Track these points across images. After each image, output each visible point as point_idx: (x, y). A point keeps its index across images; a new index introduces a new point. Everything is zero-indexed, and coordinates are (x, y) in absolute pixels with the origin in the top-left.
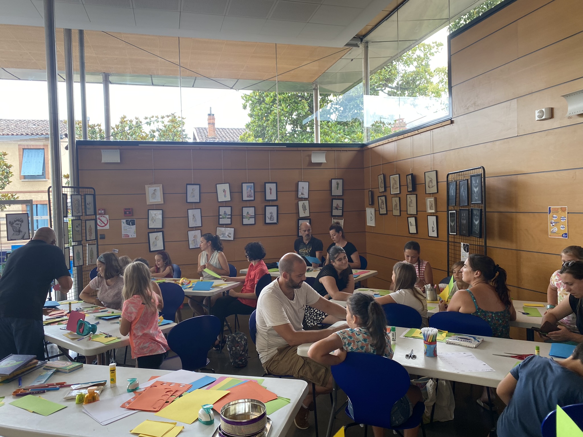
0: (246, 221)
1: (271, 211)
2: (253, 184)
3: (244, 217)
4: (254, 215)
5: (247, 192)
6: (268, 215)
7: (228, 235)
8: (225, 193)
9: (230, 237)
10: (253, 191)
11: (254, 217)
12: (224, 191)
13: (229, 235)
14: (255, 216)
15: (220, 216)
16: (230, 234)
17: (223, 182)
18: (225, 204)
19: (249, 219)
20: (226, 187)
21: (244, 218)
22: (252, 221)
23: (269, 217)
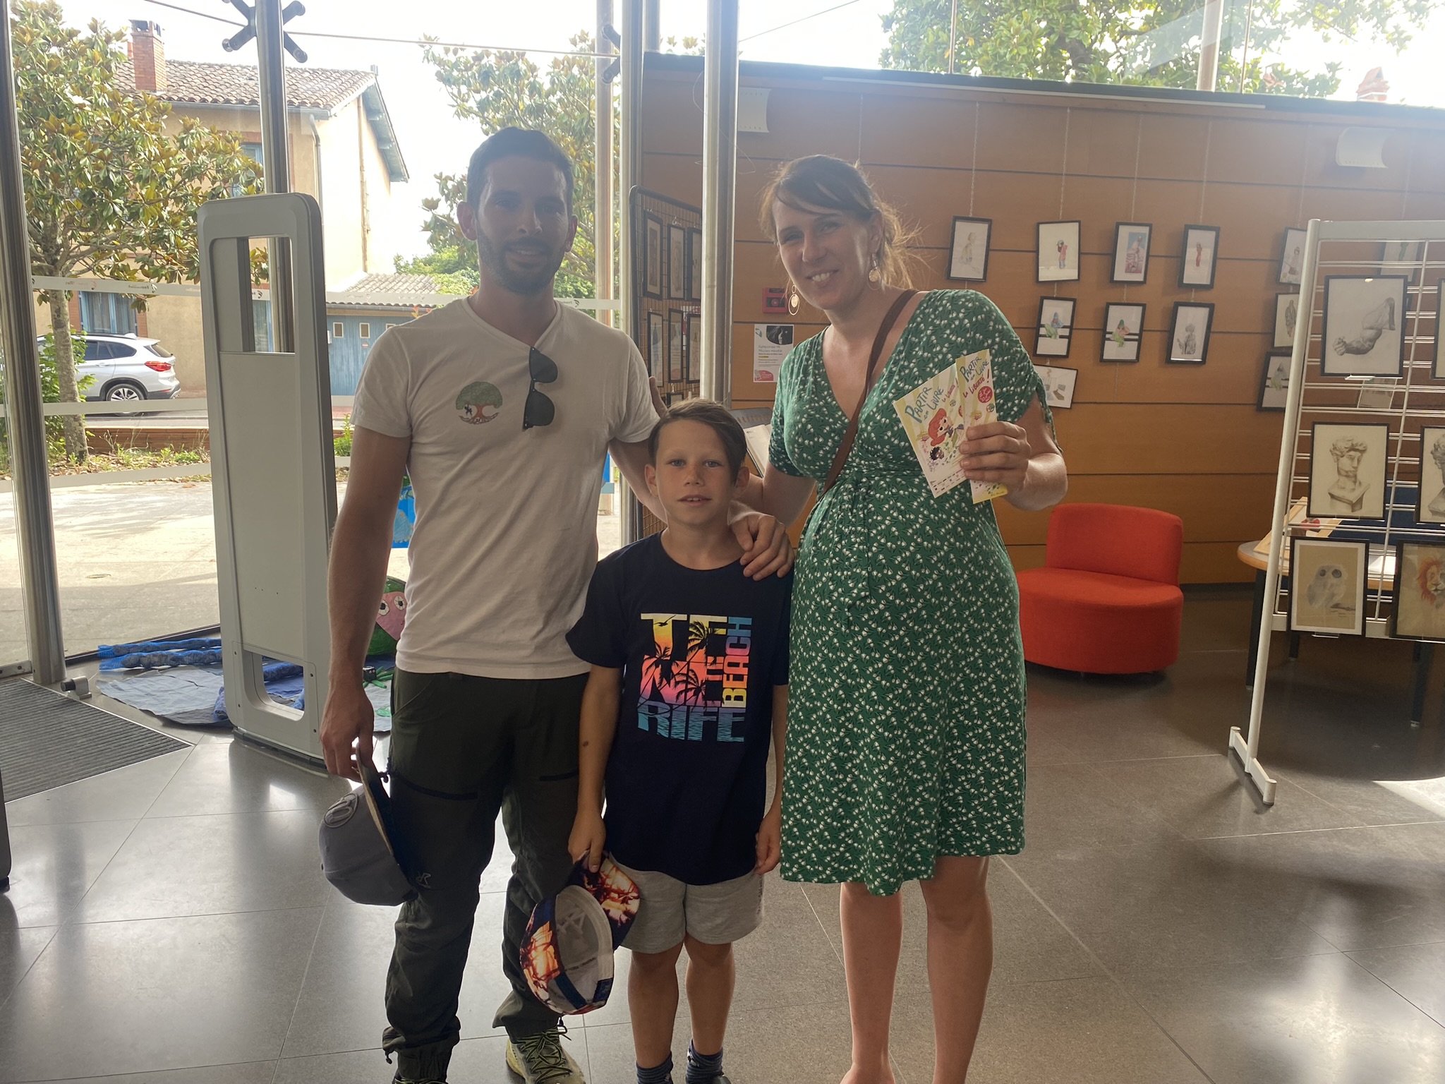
0: (1112, 350)
1: (1192, 320)
2: (1146, 230)
3: (1107, 336)
4: (1138, 332)
5: (1129, 255)
6: (1180, 334)
7: (1056, 392)
8: (1064, 254)
9: (1060, 397)
10: (1143, 253)
11: (1137, 337)
12: (1060, 249)
13: (1060, 392)
14: (1140, 335)
15: (1041, 329)
16: (1062, 388)
17: (1060, 219)
18: (1057, 290)
19: (1121, 345)
20: (1069, 234)
21: (1109, 339)
22: (1129, 351)
23: (1183, 341)
